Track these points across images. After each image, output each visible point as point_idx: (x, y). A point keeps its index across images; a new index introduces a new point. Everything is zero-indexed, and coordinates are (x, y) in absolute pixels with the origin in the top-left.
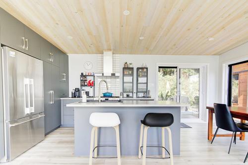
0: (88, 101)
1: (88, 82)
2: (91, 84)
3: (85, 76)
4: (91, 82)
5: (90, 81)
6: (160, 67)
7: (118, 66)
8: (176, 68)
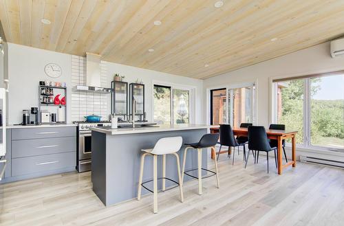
0: (119, 127)
1: (54, 97)
2: (61, 102)
3: (50, 88)
4: (60, 98)
5: (59, 95)
6: (155, 85)
7: (106, 78)
8: (169, 88)
